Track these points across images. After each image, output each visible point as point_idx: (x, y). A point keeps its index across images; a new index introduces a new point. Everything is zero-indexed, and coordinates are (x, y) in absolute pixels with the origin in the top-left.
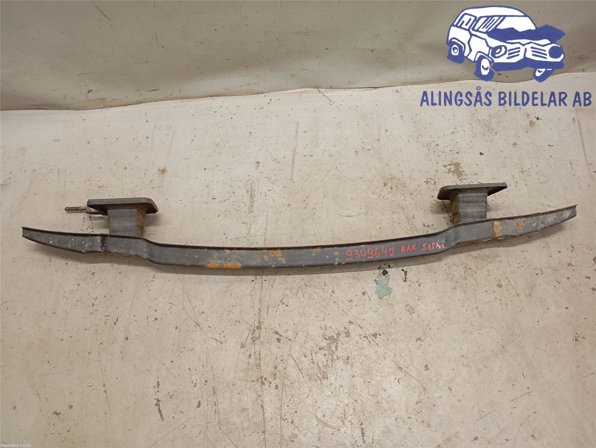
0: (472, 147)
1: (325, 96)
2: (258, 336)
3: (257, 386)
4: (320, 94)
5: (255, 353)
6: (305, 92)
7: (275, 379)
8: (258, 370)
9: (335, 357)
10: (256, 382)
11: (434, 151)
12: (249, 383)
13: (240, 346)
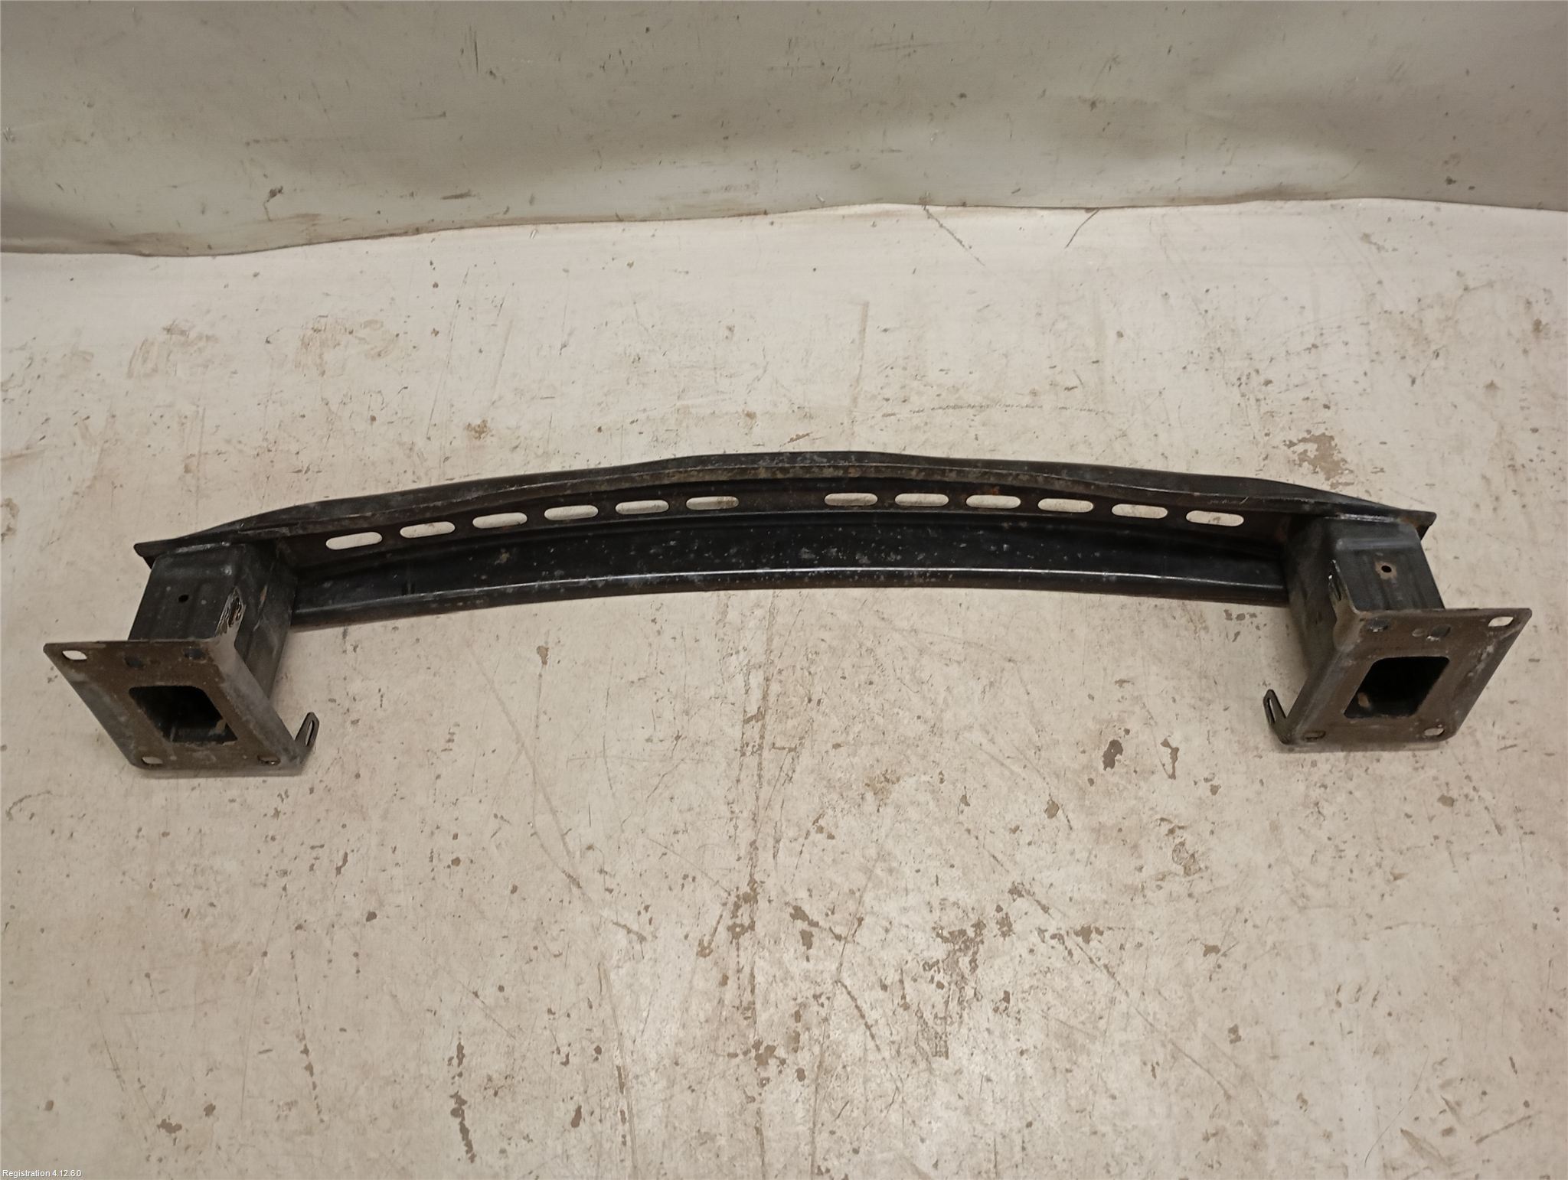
0: (1369, 390)
1: (945, 227)
2: (747, 922)
3: (743, 1069)
4: (930, 221)
5: (739, 971)
6: (887, 214)
7: (796, 1051)
8: (745, 1022)
9: (969, 992)
10: (741, 1057)
11: (1258, 400)
12: (721, 1059)
13: (696, 949)
